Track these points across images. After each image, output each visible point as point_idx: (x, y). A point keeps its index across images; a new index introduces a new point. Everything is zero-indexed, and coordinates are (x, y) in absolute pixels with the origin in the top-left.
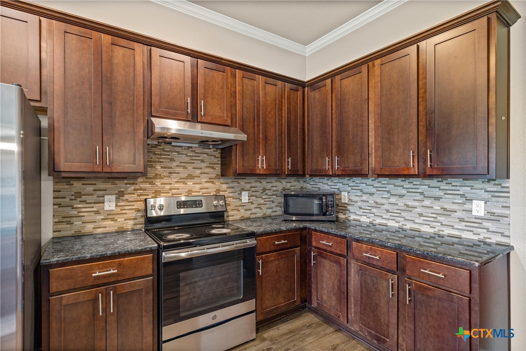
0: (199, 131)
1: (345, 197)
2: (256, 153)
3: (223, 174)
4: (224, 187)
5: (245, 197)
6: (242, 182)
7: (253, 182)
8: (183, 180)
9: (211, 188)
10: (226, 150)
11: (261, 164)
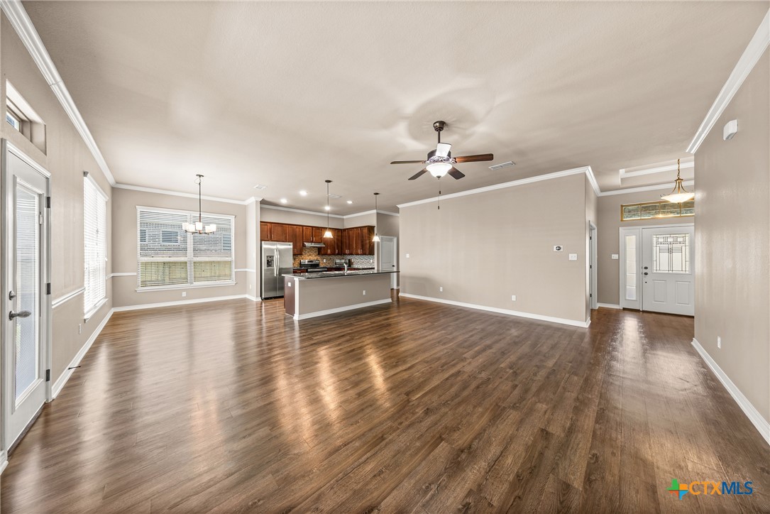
0: (313, 245)
1: (353, 261)
2: (328, 249)
3: (319, 254)
4: (319, 258)
5: (325, 261)
6: (324, 257)
7: (327, 257)
8: (308, 256)
9: (315, 258)
10: (319, 249)
11: (329, 251)
